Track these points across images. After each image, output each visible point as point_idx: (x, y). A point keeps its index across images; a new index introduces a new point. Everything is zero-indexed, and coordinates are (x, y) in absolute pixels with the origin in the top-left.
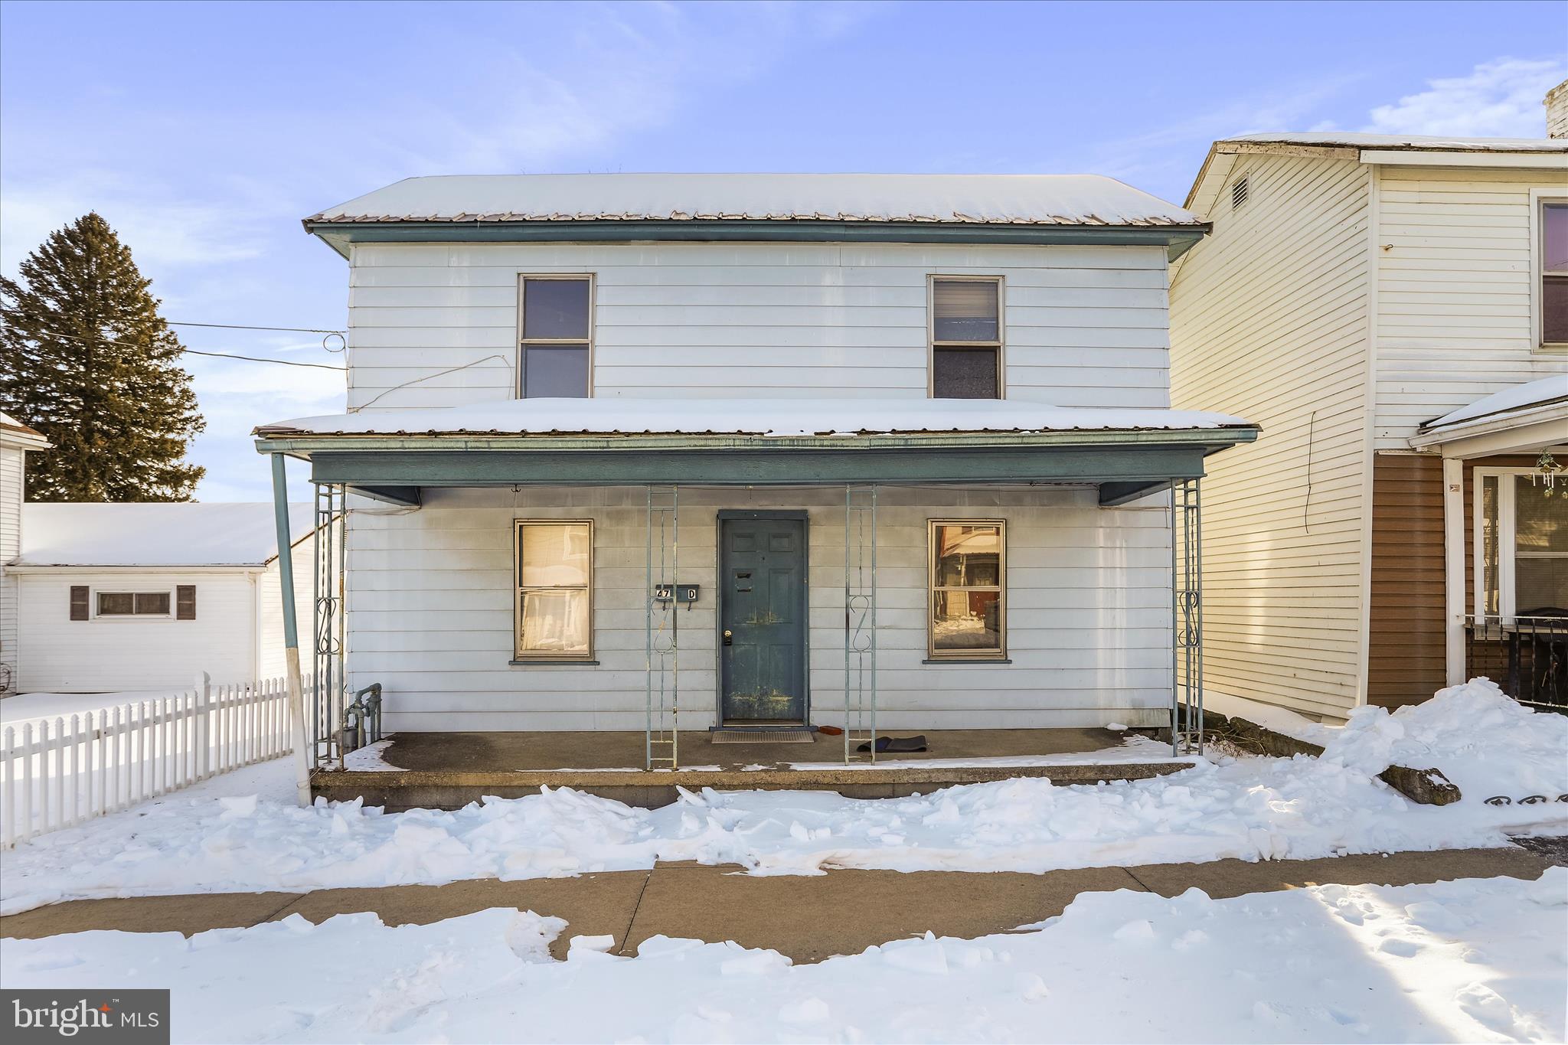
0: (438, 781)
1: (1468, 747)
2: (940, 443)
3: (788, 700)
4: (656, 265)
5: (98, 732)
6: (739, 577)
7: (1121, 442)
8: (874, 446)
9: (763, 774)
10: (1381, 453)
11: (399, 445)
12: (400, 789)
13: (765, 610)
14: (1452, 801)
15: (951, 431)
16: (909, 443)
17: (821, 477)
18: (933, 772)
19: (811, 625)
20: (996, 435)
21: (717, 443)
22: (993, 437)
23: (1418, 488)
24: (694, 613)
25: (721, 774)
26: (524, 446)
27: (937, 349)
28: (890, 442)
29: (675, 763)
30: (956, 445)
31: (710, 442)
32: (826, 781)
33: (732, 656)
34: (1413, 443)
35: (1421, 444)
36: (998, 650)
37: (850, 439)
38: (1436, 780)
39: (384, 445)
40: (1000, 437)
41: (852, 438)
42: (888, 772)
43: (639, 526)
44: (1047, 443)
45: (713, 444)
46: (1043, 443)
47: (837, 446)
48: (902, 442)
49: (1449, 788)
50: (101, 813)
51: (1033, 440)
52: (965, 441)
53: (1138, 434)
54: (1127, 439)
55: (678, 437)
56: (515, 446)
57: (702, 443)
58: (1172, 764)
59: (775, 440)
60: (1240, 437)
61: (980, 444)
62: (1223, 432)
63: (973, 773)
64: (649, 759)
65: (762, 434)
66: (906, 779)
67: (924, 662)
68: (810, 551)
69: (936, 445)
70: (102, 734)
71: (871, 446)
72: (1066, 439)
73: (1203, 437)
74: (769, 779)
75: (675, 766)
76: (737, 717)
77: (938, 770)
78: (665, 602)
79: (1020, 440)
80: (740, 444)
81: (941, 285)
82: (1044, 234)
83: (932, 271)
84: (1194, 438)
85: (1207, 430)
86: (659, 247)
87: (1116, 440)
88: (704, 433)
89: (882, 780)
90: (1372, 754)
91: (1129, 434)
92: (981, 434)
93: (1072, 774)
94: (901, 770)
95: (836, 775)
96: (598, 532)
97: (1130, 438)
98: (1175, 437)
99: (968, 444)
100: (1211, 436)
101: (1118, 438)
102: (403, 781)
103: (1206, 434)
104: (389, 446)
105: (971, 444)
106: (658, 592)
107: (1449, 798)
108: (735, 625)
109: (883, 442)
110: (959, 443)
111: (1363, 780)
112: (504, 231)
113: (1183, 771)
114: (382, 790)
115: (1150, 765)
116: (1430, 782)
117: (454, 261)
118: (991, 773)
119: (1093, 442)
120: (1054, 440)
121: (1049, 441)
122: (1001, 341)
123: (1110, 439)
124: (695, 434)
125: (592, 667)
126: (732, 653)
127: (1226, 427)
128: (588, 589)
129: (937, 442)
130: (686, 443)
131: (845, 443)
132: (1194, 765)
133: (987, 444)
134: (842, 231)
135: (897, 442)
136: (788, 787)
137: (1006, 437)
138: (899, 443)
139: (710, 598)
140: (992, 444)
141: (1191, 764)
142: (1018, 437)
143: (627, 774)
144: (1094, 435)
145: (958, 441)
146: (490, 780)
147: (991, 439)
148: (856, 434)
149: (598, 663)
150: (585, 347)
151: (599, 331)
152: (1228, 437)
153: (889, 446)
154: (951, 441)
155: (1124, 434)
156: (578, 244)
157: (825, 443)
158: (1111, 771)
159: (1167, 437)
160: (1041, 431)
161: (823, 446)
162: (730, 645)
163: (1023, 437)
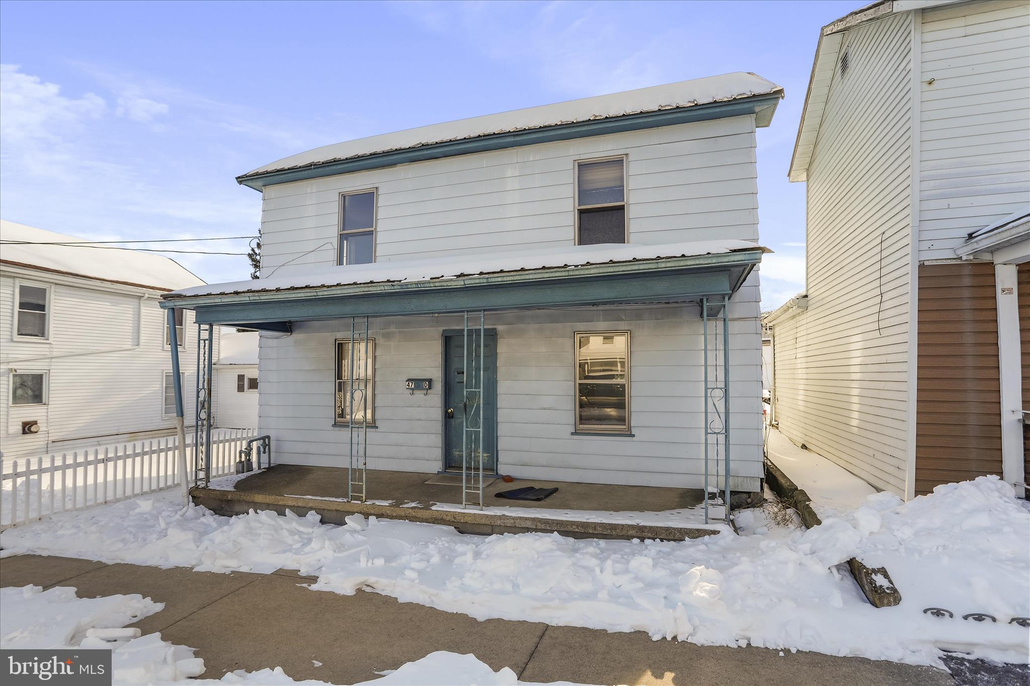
0: (245, 498)
1: (937, 548)
2: (510, 279)
3: (487, 456)
4: (410, 177)
5: (103, 459)
6: (458, 374)
7: (646, 269)
8: (467, 284)
9: (411, 510)
10: (926, 263)
11: (220, 300)
12: (229, 502)
13: (473, 396)
14: (889, 605)
15: (519, 271)
16: (490, 281)
17: (448, 307)
18: (517, 519)
19: (499, 406)
20: (552, 270)
21: (374, 289)
22: (547, 273)
23: (966, 293)
24: (428, 397)
25: (389, 507)
26: (277, 298)
27: (581, 212)
28: (477, 281)
29: (364, 497)
30: (521, 280)
31: (371, 289)
32: (448, 518)
33: (454, 425)
34: (959, 252)
35: (965, 253)
36: (624, 427)
37: (450, 281)
38: (880, 580)
39: (213, 301)
40: (552, 272)
41: (451, 280)
42: (487, 516)
43: (399, 342)
44: (588, 274)
45: (373, 290)
46: (584, 275)
47: (444, 286)
48: (485, 281)
49: (888, 591)
50: (104, 502)
51: (577, 273)
52: (527, 277)
53: (657, 263)
54: (649, 267)
55: (356, 286)
56: (272, 298)
57: (367, 289)
58: (701, 530)
59: (407, 284)
60: (747, 259)
61: (539, 278)
62: (730, 255)
63: (544, 523)
64: (350, 494)
65: (400, 281)
66: (499, 522)
67: (572, 434)
68: (498, 356)
69: (508, 281)
70: (105, 460)
71: (465, 285)
72: (601, 270)
73: (714, 261)
74: (414, 514)
75: (364, 500)
76: (456, 465)
77: (521, 518)
78: (413, 390)
79: (566, 274)
80: (388, 288)
81: (583, 167)
82: (650, 119)
83: (577, 158)
84: (706, 262)
85: (718, 255)
86: (412, 166)
87: (641, 268)
88: (368, 283)
89: (483, 521)
90: (835, 545)
91: (650, 263)
92: (540, 271)
93: (618, 531)
94: (496, 516)
95: (454, 514)
96: (377, 346)
97: (652, 266)
98: (689, 263)
99: (530, 279)
100: (720, 260)
101: (642, 267)
102: (229, 497)
103: (716, 258)
104: (216, 302)
105: (532, 279)
106: (407, 383)
107: (886, 601)
108: (456, 405)
109: (472, 282)
110: (524, 278)
111: (820, 569)
112: (327, 169)
113: (707, 537)
114: (222, 501)
115: (681, 529)
116: (872, 582)
117: (309, 190)
118: (557, 524)
119: (623, 271)
120: (592, 271)
121: (589, 273)
122: (625, 201)
123: (636, 267)
124: (363, 284)
125: (374, 430)
126: (453, 423)
127: (735, 251)
128: (371, 381)
129: (508, 279)
130: (357, 290)
131: (449, 284)
132: (719, 532)
133: (544, 278)
134: (511, 139)
135: (481, 281)
136: (427, 521)
137: (556, 272)
138: (483, 281)
139: (438, 387)
140: (547, 278)
141: (716, 531)
142: (565, 271)
143: (336, 503)
144: (623, 266)
145: (523, 277)
146: (269, 500)
147: (546, 274)
148: (456, 277)
149: (377, 427)
150: (371, 233)
151: (379, 222)
152: (736, 260)
153: (477, 284)
154: (517, 278)
155: (646, 263)
156: (369, 171)
157: (437, 284)
158: (648, 532)
159: (682, 263)
160: (582, 265)
161: (436, 287)
162: (453, 418)
163: (568, 271)
